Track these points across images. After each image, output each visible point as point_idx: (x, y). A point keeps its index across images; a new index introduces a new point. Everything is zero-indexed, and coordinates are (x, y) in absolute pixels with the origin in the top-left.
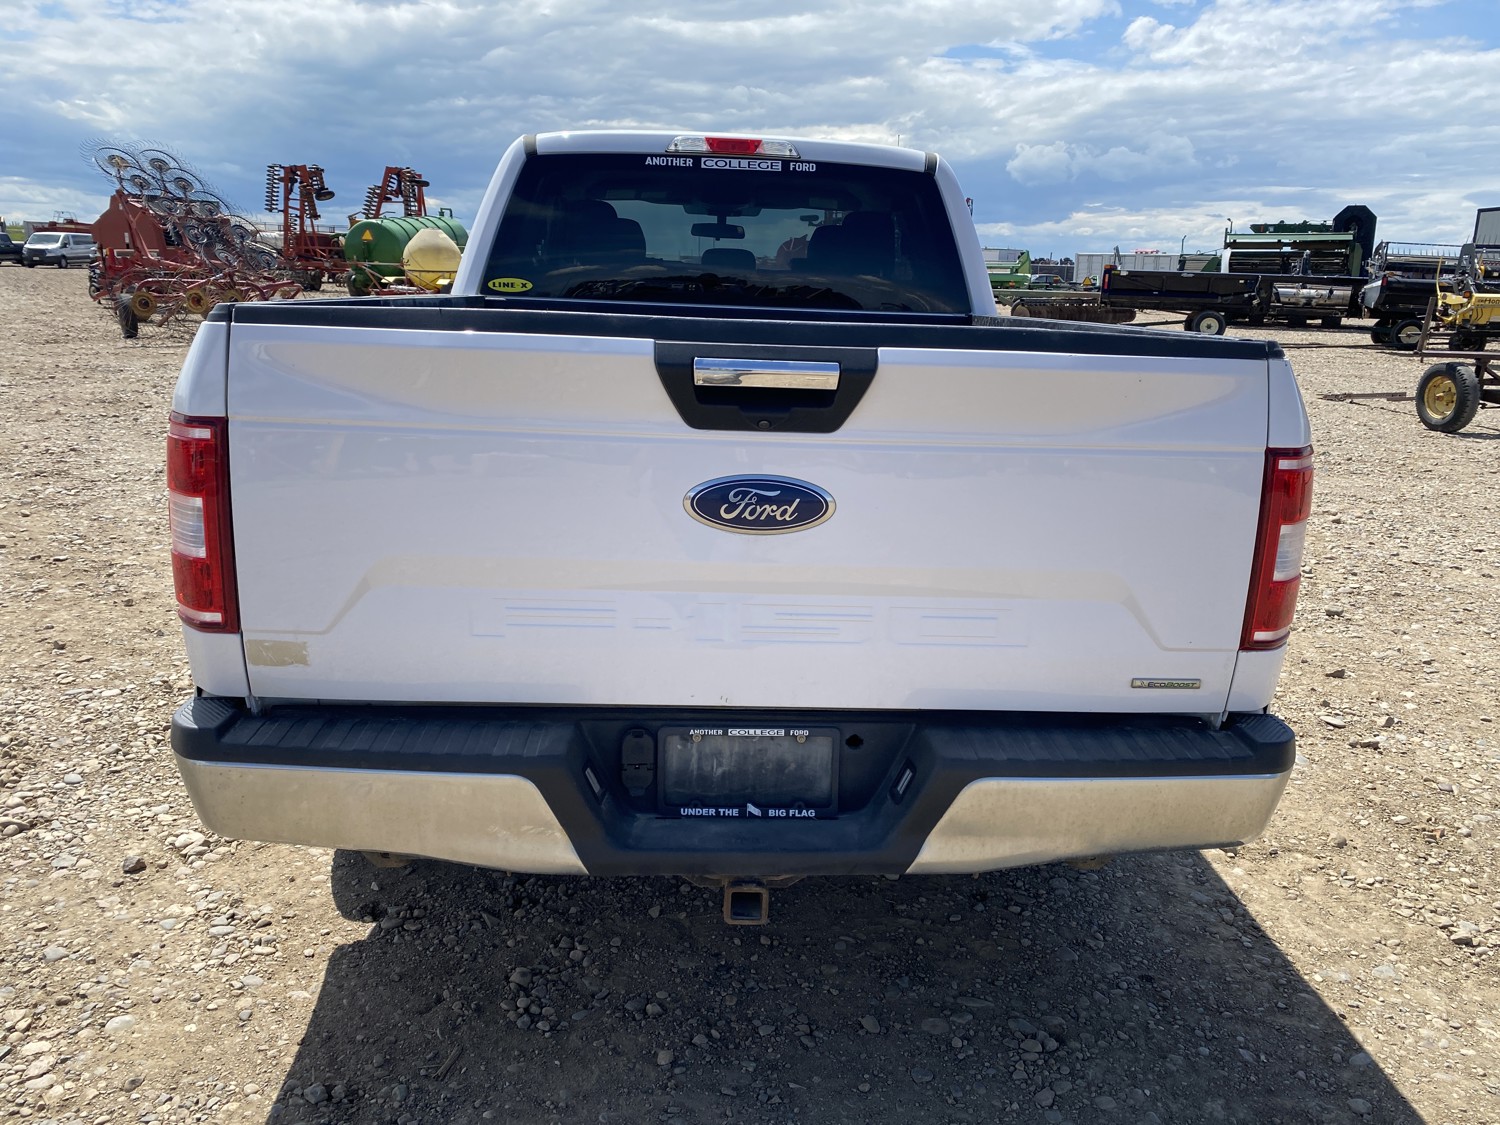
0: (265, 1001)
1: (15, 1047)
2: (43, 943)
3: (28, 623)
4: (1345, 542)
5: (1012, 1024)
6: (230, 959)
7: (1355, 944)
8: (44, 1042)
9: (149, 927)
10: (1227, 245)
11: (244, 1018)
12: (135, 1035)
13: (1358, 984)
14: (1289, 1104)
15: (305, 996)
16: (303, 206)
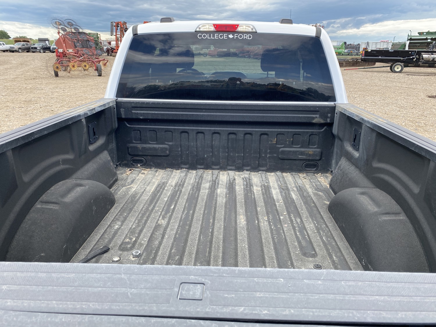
10: (408, 40)
16: (121, 33)
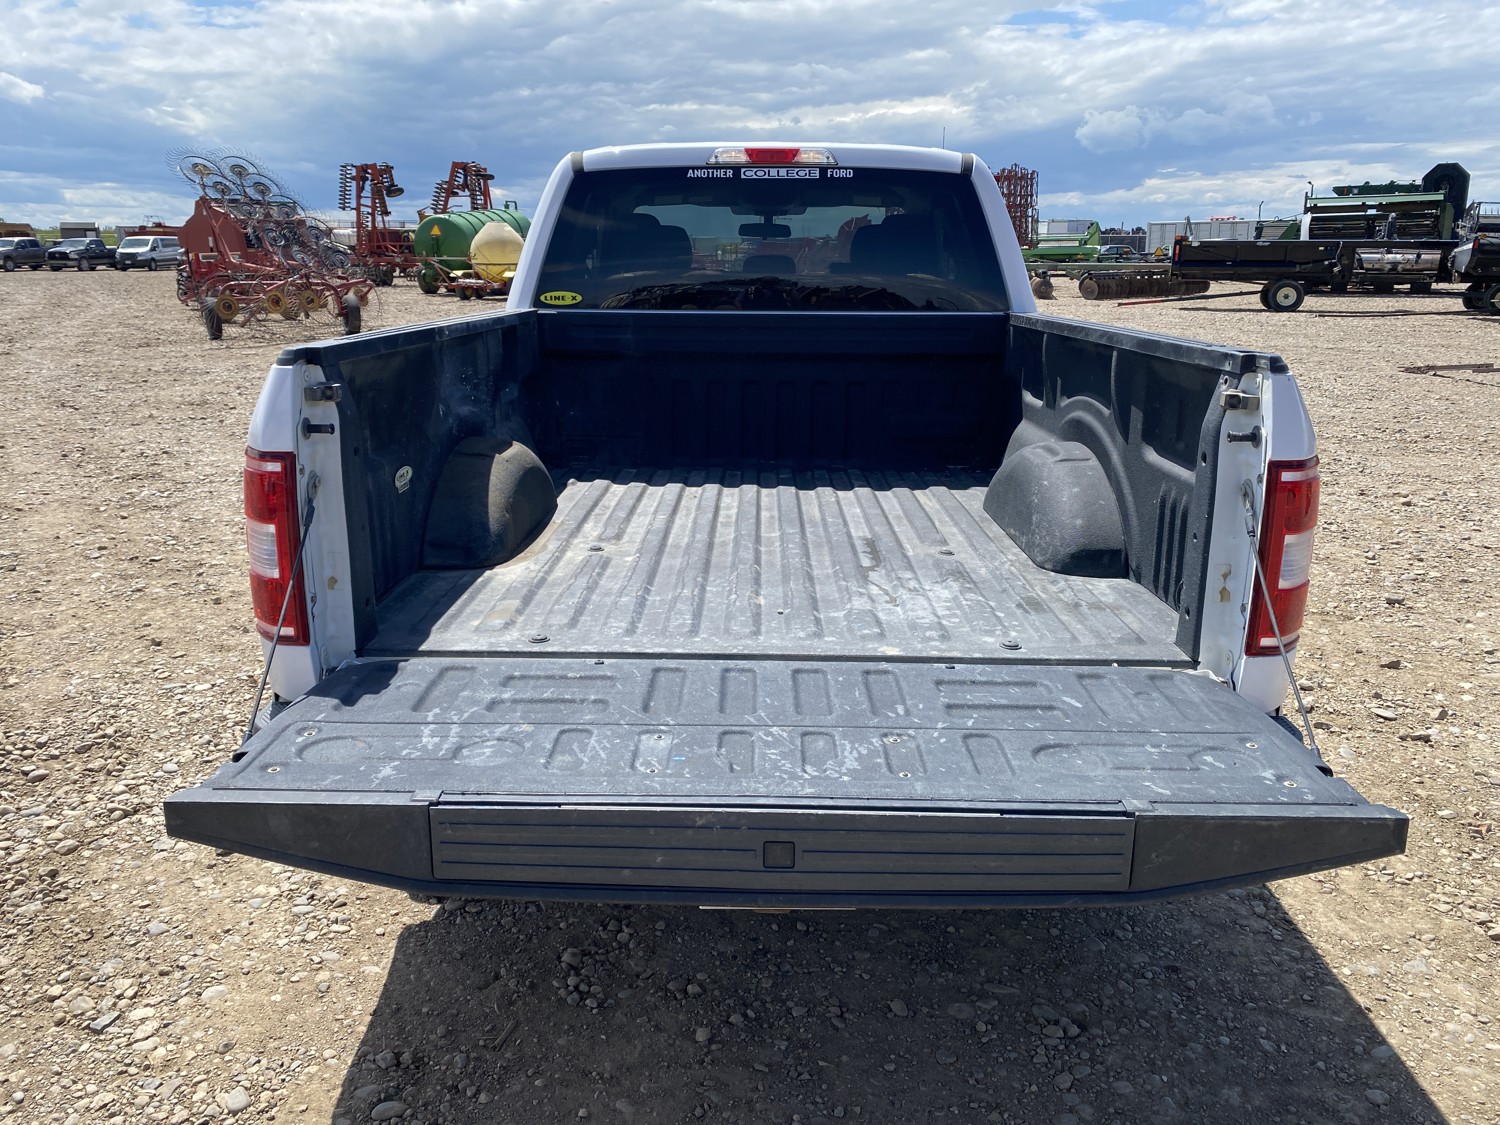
0: (341, 975)
1: (124, 1012)
2: (147, 919)
3: (128, 621)
4: (1413, 526)
5: (1036, 1011)
6: (311, 936)
7: (1387, 938)
8: (149, 1008)
9: (239, 905)
10: (1307, 210)
11: (323, 990)
12: (228, 1004)
13: (1387, 979)
14: (1306, 1093)
15: (377, 971)
16: (374, 203)
